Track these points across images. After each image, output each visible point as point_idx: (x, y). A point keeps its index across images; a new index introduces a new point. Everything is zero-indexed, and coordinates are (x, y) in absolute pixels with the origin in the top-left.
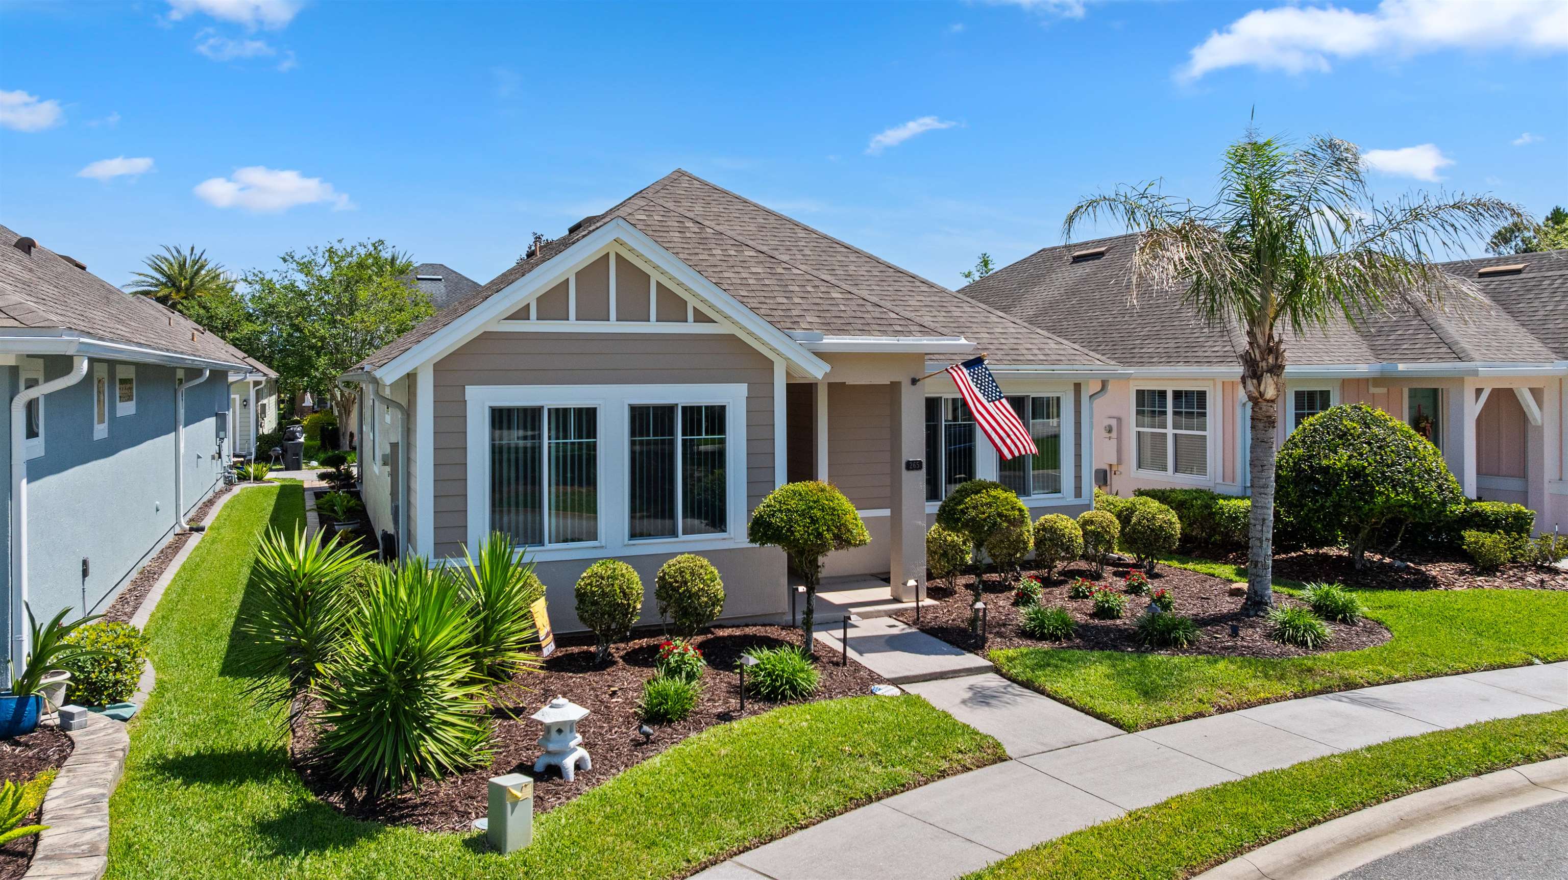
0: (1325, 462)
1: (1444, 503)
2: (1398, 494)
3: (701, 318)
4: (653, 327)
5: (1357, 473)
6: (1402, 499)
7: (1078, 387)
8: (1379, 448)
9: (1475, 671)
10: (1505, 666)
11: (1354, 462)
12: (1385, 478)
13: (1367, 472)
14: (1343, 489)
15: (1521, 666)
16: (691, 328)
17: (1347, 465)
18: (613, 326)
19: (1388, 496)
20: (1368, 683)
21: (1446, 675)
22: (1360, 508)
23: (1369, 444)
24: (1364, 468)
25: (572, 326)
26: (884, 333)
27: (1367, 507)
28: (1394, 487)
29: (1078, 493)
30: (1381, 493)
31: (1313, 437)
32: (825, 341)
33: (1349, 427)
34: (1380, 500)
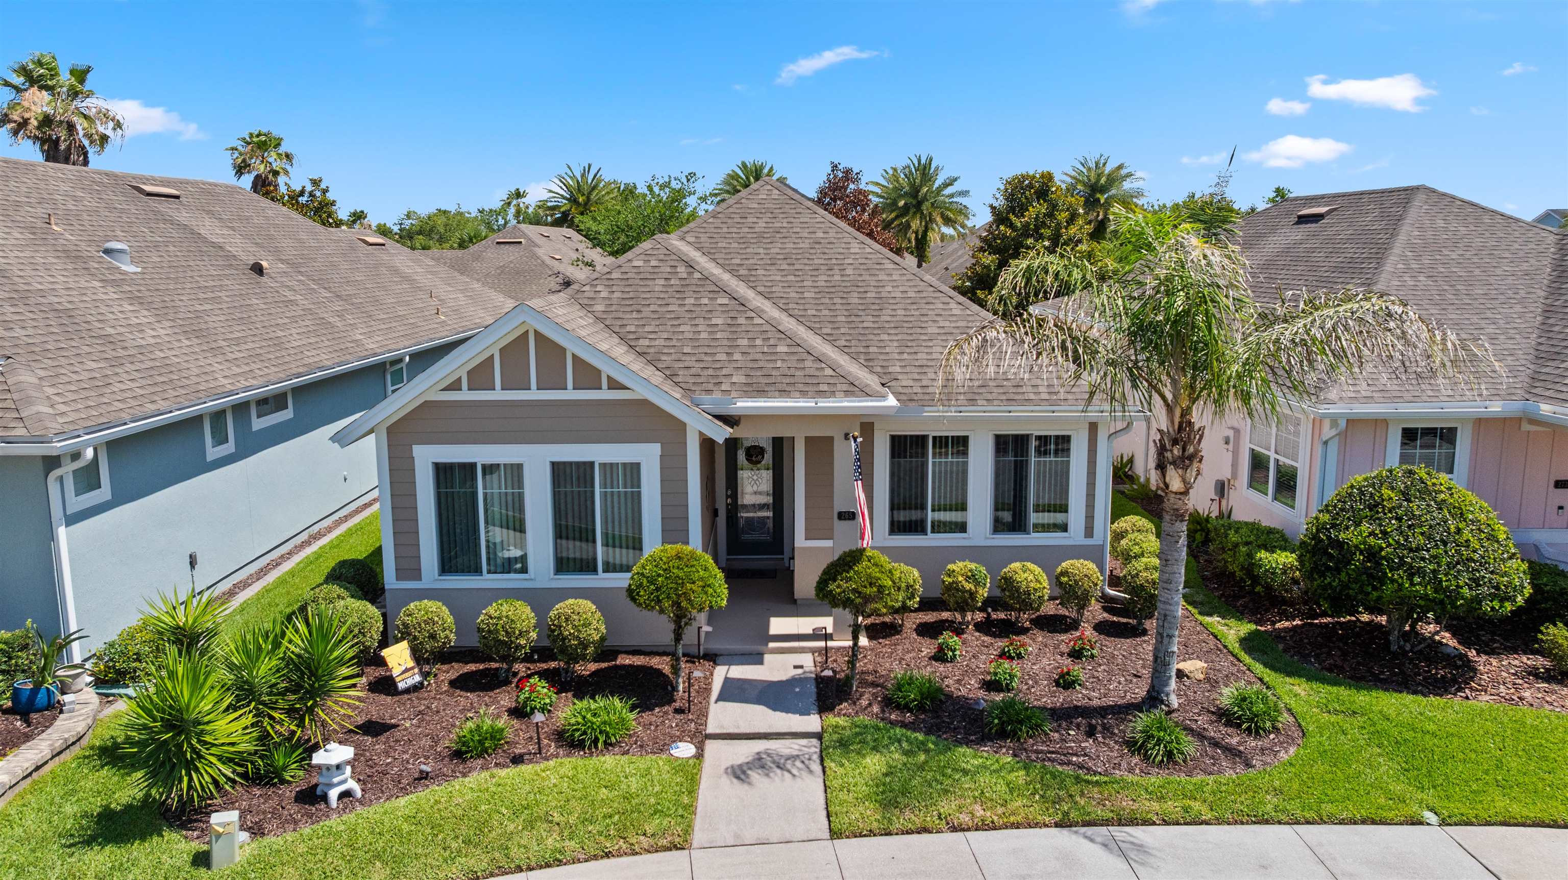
0: (1342, 536)
1: (1478, 600)
2: (1412, 584)
3: (614, 385)
4: (570, 394)
5: (1373, 554)
6: (1417, 591)
7: (1093, 427)
8: (1409, 527)
9: (1325, 823)
10: (1374, 822)
11: (1371, 541)
12: (1402, 563)
13: (1383, 553)
14: (1353, 570)
15: (1401, 824)
16: (605, 394)
17: (1364, 543)
18: (534, 394)
19: (1401, 585)
20: (1164, 820)
21: (1280, 823)
22: (1368, 594)
23: (1399, 519)
24: (1382, 549)
25: (498, 395)
26: (804, 394)
27: (1375, 594)
28: (1411, 576)
29: (1089, 531)
30: (1393, 581)
31: (1344, 502)
32: (739, 404)
33: (1385, 496)
34: (1389, 588)
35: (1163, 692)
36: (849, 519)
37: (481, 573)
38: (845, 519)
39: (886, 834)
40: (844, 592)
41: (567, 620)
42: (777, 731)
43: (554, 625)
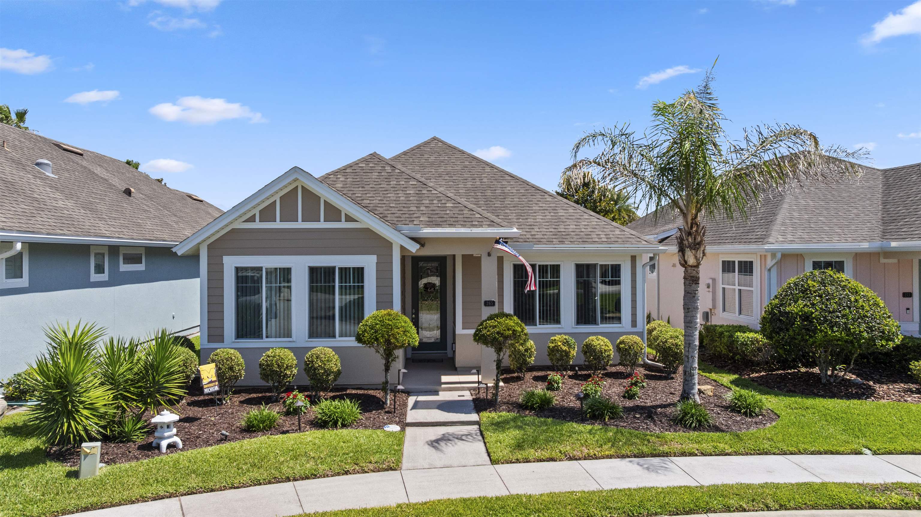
0: (788, 309)
1: (872, 340)
2: (833, 331)
3: (349, 219)
4: (322, 225)
5: (807, 317)
6: (836, 336)
7: (634, 259)
8: (827, 300)
9: (802, 454)
10: (832, 453)
11: (806, 309)
12: (826, 320)
13: (813, 316)
14: (797, 327)
15: (849, 454)
16: (343, 225)
17: (801, 311)
18: (300, 225)
19: (826, 332)
20: (702, 453)
21: (774, 454)
22: (807, 340)
23: (820, 296)
24: (812, 313)
25: (278, 225)
26: (464, 226)
27: (811, 340)
28: (832, 328)
29: (634, 323)
30: (821, 331)
31: (787, 291)
32: (424, 231)
33: (810, 285)
34: (819, 336)
35: (691, 393)
36: (491, 305)
37: (262, 338)
38: (489, 306)
39: (527, 462)
40: (492, 334)
41: (317, 358)
42: (451, 420)
43: (309, 361)
